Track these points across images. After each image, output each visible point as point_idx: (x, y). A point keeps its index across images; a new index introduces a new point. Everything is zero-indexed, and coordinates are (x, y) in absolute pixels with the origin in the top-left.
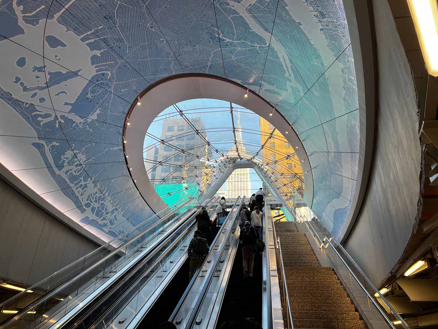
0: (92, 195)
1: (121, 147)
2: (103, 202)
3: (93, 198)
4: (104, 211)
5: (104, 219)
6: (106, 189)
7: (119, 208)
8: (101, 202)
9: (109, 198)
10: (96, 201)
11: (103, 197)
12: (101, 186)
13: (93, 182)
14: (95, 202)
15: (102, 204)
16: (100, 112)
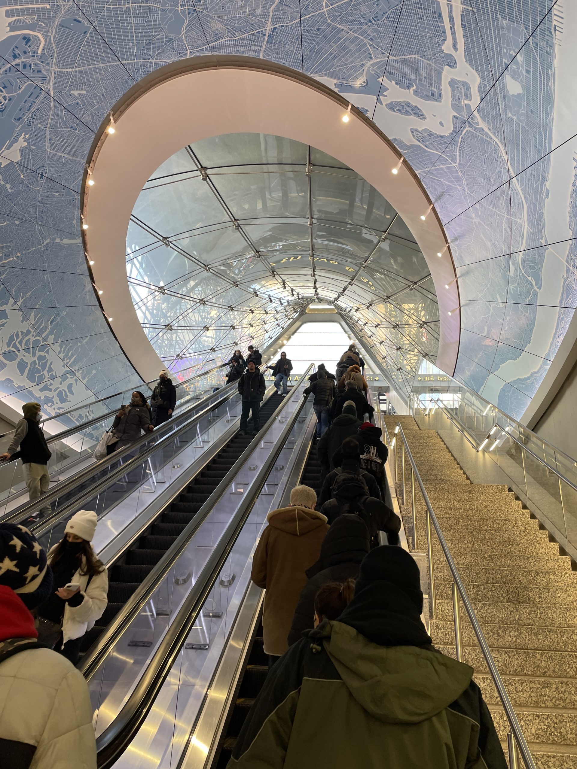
0: (18, 336)
1: (79, 240)
2: (42, 354)
3: (20, 343)
4: (45, 372)
5: (46, 388)
6: (50, 327)
7: (78, 370)
8: (38, 354)
9: (57, 347)
10: (27, 350)
11: (42, 344)
12: (39, 319)
13: (20, 309)
14: (25, 351)
15: (41, 358)
16: (26, 144)
